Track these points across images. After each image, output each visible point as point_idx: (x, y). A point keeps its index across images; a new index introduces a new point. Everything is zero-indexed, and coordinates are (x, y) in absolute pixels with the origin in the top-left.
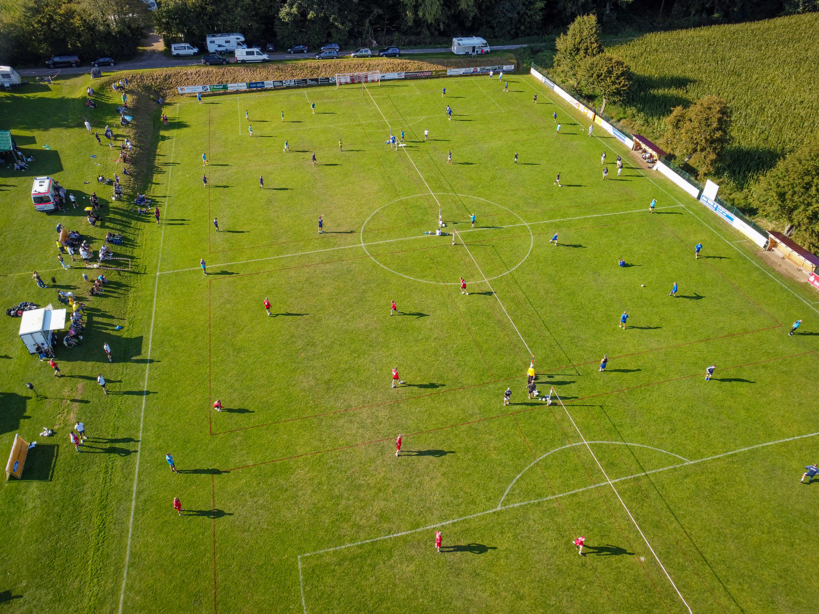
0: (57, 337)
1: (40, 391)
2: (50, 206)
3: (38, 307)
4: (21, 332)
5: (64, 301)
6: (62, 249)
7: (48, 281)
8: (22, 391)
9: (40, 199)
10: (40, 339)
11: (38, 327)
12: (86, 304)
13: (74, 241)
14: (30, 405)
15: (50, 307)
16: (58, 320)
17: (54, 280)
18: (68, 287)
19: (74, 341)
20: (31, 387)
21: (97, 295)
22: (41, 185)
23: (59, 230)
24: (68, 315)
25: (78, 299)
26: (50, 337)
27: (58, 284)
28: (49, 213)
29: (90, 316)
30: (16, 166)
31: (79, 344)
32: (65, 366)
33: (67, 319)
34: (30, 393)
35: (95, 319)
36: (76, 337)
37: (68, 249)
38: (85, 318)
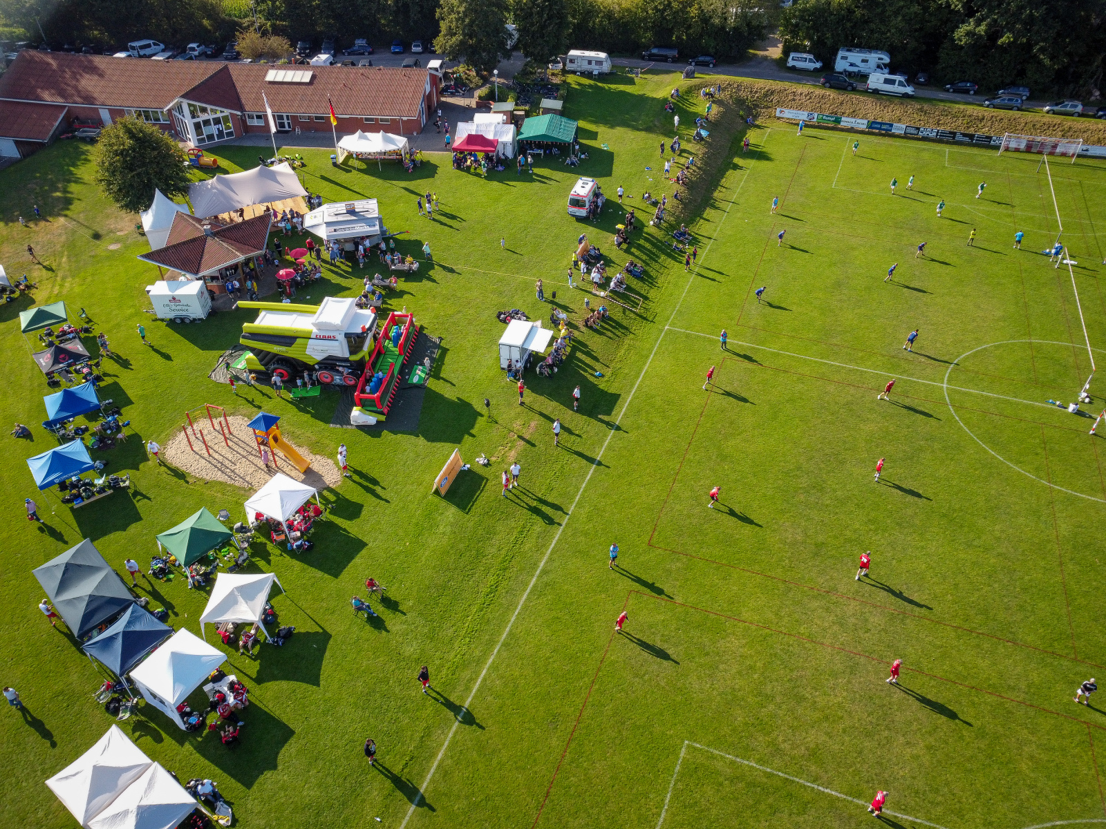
0: (533, 359)
1: (494, 412)
2: (583, 212)
3: (528, 319)
4: (502, 341)
5: (555, 322)
6: (576, 263)
7: (548, 295)
8: (479, 406)
9: (576, 203)
10: (516, 355)
11: (519, 342)
12: (576, 333)
13: (592, 258)
14: (481, 422)
15: (539, 323)
16: (540, 342)
17: (554, 295)
18: (565, 308)
19: (547, 371)
20: (488, 405)
21: (591, 328)
22: (583, 187)
23: (580, 242)
24: (553, 339)
25: (570, 325)
26: (526, 357)
27: (556, 300)
28: (580, 219)
29: (574, 349)
30: (568, 161)
31: (551, 376)
32: (529, 396)
33: (550, 344)
34: (484, 411)
35: (579, 354)
36: (551, 367)
37: (582, 265)
38: (568, 349)
